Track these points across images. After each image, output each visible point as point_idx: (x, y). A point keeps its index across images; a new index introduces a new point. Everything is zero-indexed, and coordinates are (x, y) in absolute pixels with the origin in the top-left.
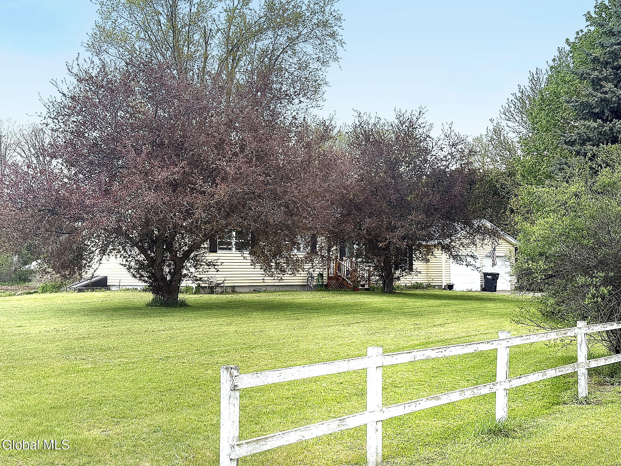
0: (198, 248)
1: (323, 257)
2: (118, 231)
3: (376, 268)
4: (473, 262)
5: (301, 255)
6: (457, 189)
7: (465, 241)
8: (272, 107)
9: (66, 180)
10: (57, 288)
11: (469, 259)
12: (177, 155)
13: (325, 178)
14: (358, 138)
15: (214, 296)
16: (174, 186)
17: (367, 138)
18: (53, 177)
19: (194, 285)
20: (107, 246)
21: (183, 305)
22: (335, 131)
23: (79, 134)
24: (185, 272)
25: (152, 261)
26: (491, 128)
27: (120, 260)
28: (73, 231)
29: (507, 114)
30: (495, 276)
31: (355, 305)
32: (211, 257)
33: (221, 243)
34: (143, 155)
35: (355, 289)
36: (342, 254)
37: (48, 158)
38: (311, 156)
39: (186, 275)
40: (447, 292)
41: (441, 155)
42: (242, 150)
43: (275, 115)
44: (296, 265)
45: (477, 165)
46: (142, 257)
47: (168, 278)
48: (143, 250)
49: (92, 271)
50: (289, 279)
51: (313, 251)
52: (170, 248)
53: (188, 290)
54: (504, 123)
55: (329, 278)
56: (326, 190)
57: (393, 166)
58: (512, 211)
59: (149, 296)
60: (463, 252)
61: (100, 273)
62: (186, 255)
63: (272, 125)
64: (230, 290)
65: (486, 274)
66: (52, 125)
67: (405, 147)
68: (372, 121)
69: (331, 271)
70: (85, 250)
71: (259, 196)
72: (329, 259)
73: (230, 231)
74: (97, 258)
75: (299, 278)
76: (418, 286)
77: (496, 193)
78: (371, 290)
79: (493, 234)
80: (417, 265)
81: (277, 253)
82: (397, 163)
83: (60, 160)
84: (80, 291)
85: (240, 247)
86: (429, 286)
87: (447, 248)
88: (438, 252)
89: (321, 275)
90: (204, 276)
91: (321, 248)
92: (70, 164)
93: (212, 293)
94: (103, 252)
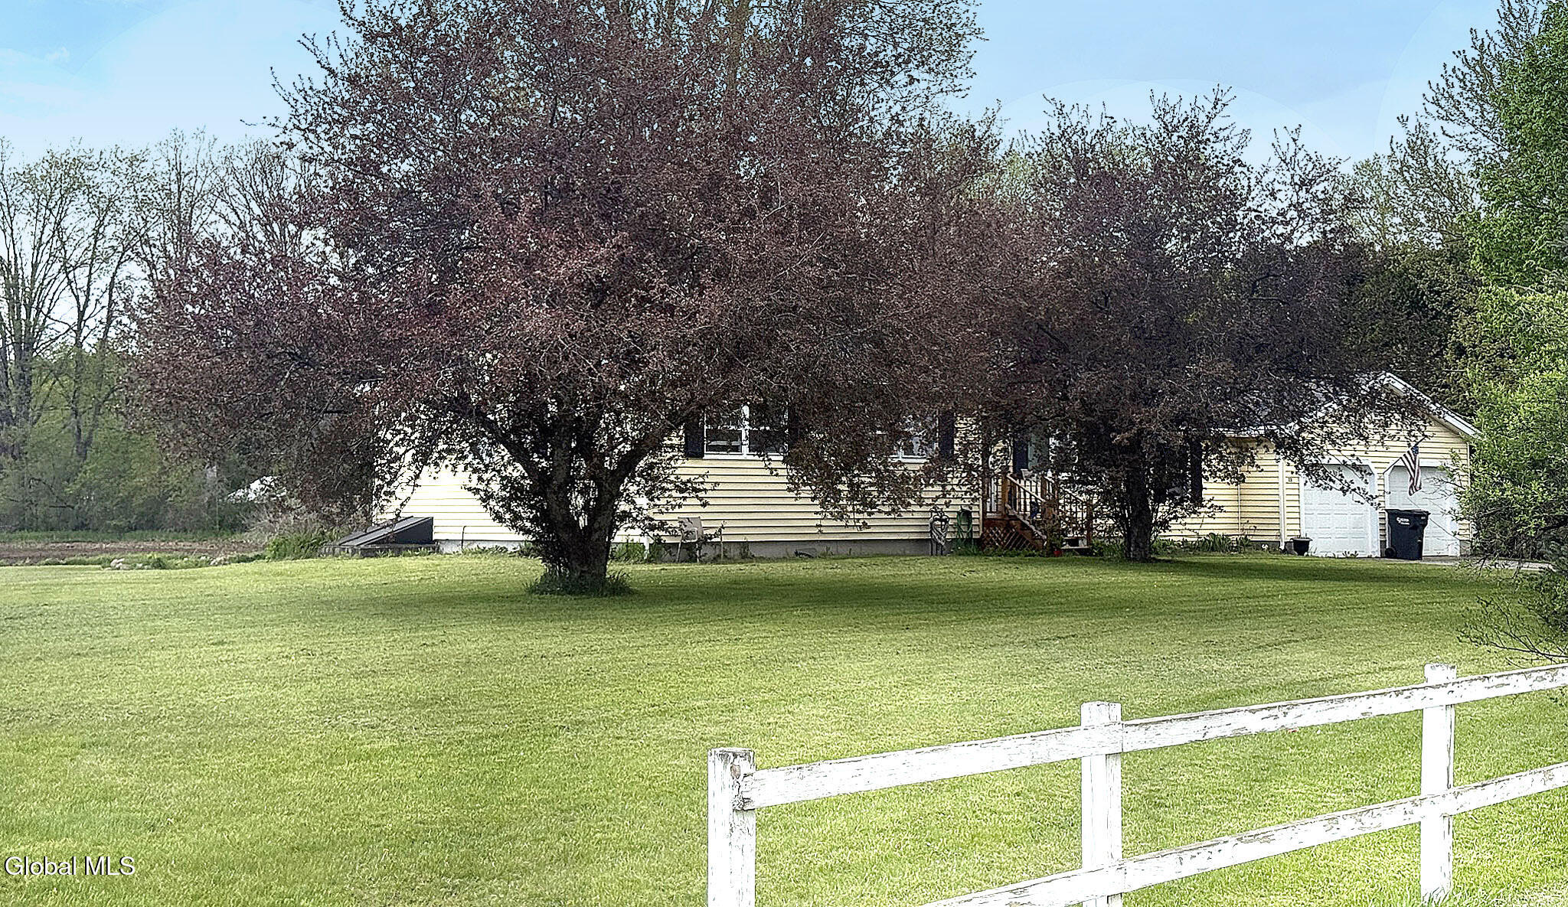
0: (657, 447)
1: (969, 468)
2: (460, 406)
3: (1106, 497)
4: (1358, 483)
5: (915, 463)
6: (1314, 296)
7: (1339, 430)
8: (841, 93)
9: (334, 280)
10: (310, 548)
11: (1349, 475)
12: (606, 217)
13: (975, 270)
14: (1056, 168)
15: (695, 568)
16: (598, 292)
17: (1080, 166)
18: (302, 272)
19: (646, 541)
20: (433, 441)
21: (620, 590)
22: (1000, 152)
23: (366, 166)
24: (623, 507)
25: (542, 481)
26: (1402, 138)
27: (463, 477)
28: (351, 406)
29: (1444, 103)
30: (1419, 520)
31: (1053, 591)
32: (687, 469)
33: (714, 434)
34: (522, 217)
35: (1053, 551)
36: (1021, 461)
37: (291, 227)
38: (936, 217)
39: (626, 515)
40: (1294, 560)
41: (1272, 208)
42: (766, 201)
43: (848, 113)
44: (901, 490)
45: (1366, 234)
46: (516, 471)
47: (583, 522)
48: (519, 454)
49: (395, 504)
50: (882, 525)
51: (946, 455)
52: (586, 449)
53: (631, 551)
54: (1434, 126)
55: (987, 523)
56: (976, 301)
57: (1148, 236)
58: (1460, 351)
59: (536, 568)
60: (1333, 456)
61: (417, 509)
62: (627, 464)
63: (838, 141)
64: (735, 552)
65: (1393, 514)
66: (302, 146)
67: (1178, 191)
68: (1094, 125)
69: (992, 504)
70: (380, 453)
71: (809, 317)
72: (987, 474)
73: (737, 405)
74: (407, 474)
75: (911, 522)
76: (1215, 544)
77: (1417, 305)
78: (1093, 554)
79: (1411, 410)
80: (1214, 489)
81: (855, 459)
82: (1157, 230)
83: (321, 232)
84: (367, 553)
85: (761, 445)
86: (1244, 544)
87: (1289, 447)
88: (1266, 458)
89: (966, 515)
90: (671, 518)
91: (966, 447)
92: (344, 240)
93: (692, 559)
94: (423, 458)
